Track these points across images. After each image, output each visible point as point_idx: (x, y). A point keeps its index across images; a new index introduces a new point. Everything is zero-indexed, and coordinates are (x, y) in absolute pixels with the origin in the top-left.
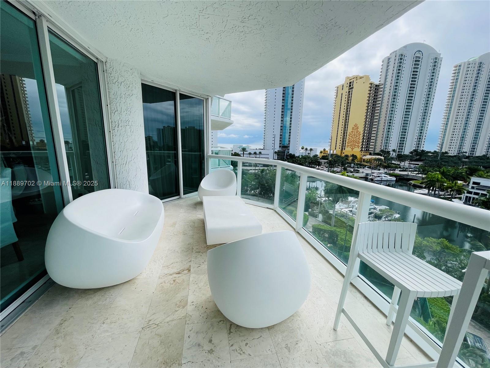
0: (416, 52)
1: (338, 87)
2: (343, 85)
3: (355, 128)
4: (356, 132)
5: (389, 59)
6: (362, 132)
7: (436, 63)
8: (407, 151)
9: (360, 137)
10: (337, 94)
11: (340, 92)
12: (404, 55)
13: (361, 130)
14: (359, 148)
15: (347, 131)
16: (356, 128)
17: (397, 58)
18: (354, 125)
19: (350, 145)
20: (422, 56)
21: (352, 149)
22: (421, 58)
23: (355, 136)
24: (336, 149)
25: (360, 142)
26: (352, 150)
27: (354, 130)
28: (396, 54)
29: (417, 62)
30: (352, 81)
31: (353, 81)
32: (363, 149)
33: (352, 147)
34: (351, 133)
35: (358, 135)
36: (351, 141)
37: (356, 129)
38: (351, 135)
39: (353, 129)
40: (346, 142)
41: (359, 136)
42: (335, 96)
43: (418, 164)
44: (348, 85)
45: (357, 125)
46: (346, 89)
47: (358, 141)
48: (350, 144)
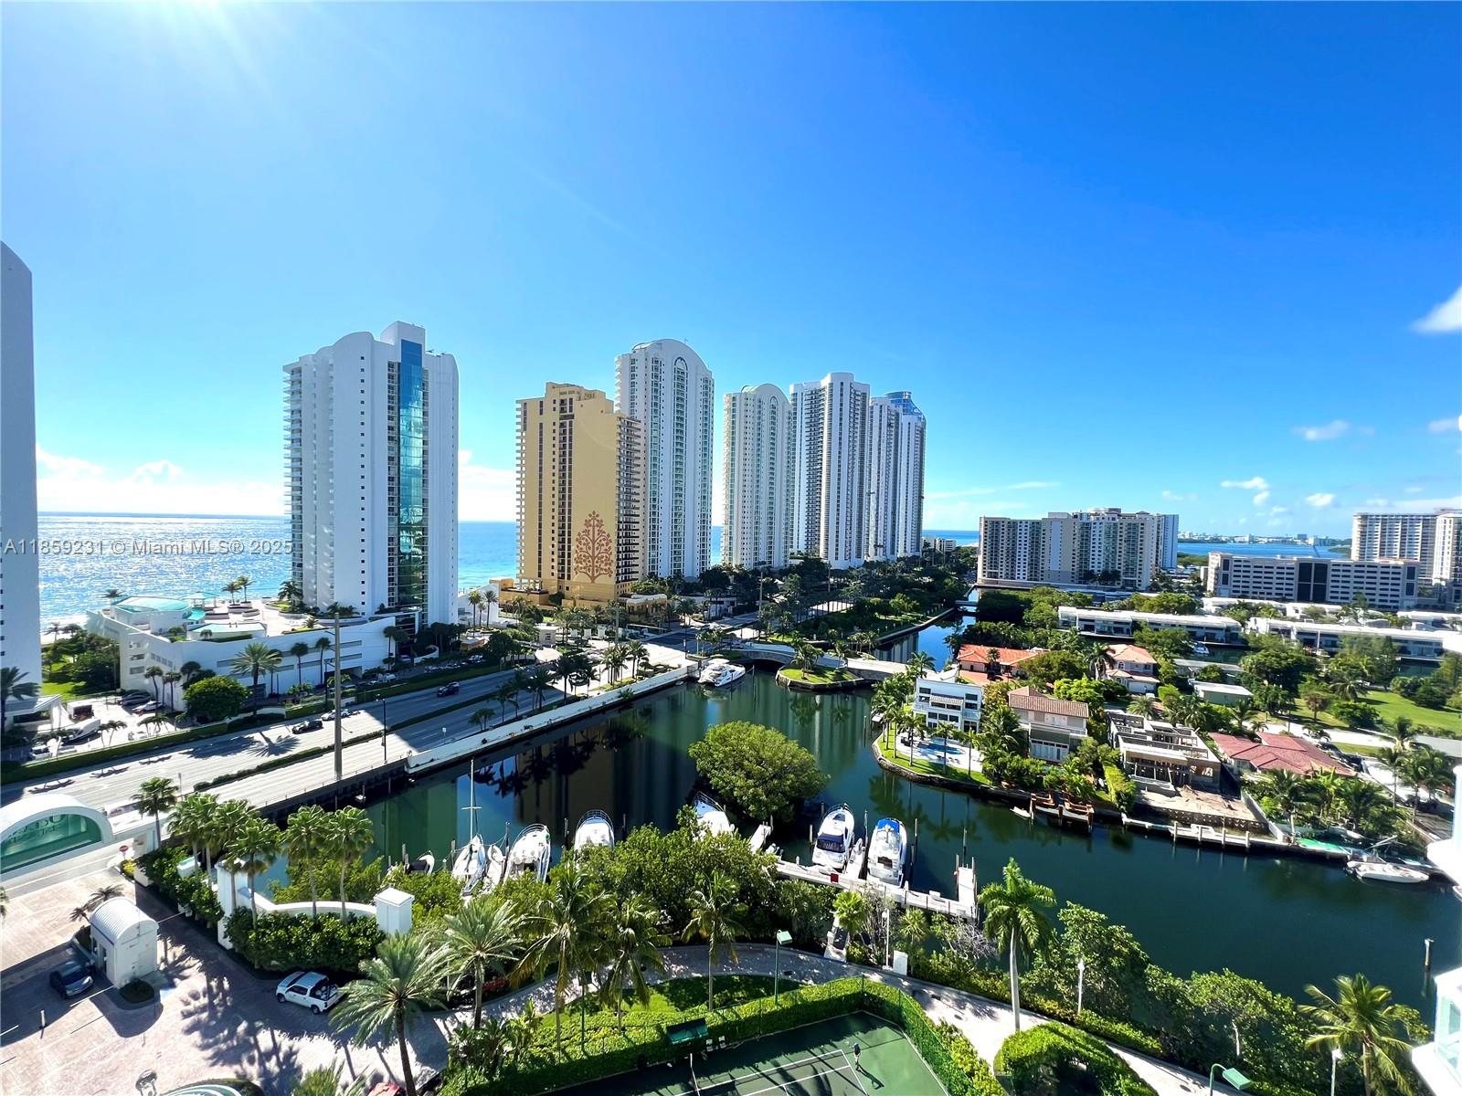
0: (677, 360)
1: (526, 404)
2: (541, 402)
3: (591, 523)
4: (596, 533)
5: (633, 361)
6: (614, 537)
7: (707, 387)
9: (610, 548)
10: (525, 422)
11: (534, 419)
12: (660, 361)
13: (609, 528)
14: (610, 576)
15: (570, 528)
16: (596, 522)
17: (649, 364)
18: (590, 515)
19: (585, 568)
20: (686, 370)
21: (593, 578)
22: (686, 375)
23: (596, 545)
24: (540, 576)
25: (612, 561)
26: (592, 582)
27: (591, 528)
28: (646, 354)
29: (680, 377)
30: (567, 397)
31: (571, 400)
32: (620, 578)
33: (590, 574)
34: (582, 534)
35: (603, 542)
36: (585, 556)
37: (597, 526)
38: (583, 541)
39: (587, 523)
40: (572, 559)
41: (607, 544)
42: (521, 428)
44: (557, 407)
45: (598, 515)
46: (551, 417)
47: (607, 559)
48: (584, 565)
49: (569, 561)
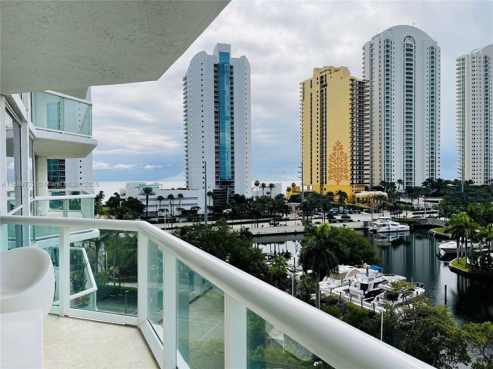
0: (405, 38)
1: (304, 84)
2: (311, 81)
3: (337, 148)
4: (339, 153)
5: (372, 45)
6: (349, 155)
7: (433, 53)
8: (418, 182)
9: (347, 162)
10: (304, 94)
11: (308, 91)
12: (391, 41)
13: (347, 149)
14: (347, 180)
15: (326, 152)
16: (339, 147)
17: (383, 44)
18: (336, 143)
19: (334, 176)
20: (415, 44)
21: (338, 182)
22: (414, 46)
23: (339, 161)
24: (311, 183)
25: (348, 170)
26: (338, 184)
27: (336, 151)
28: (380, 39)
29: (409, 51)
30: (323, 74)
31: (326, 75)
32: (355, 182)
33: (336, 179)
34: (332, 155)
35: (343, 159)
36: (333, 169)
37: (340, 149)
38: (333, 160)
39: (335, 149)
40: (327, 171)
41: (345, 160)
42: (301, 98)
43: (437, 202)
44: (319, 81)
45: (340, 143)
46: (317, 87)
47: (345, 169)
48: (333, 174)
49: (326, 173)
